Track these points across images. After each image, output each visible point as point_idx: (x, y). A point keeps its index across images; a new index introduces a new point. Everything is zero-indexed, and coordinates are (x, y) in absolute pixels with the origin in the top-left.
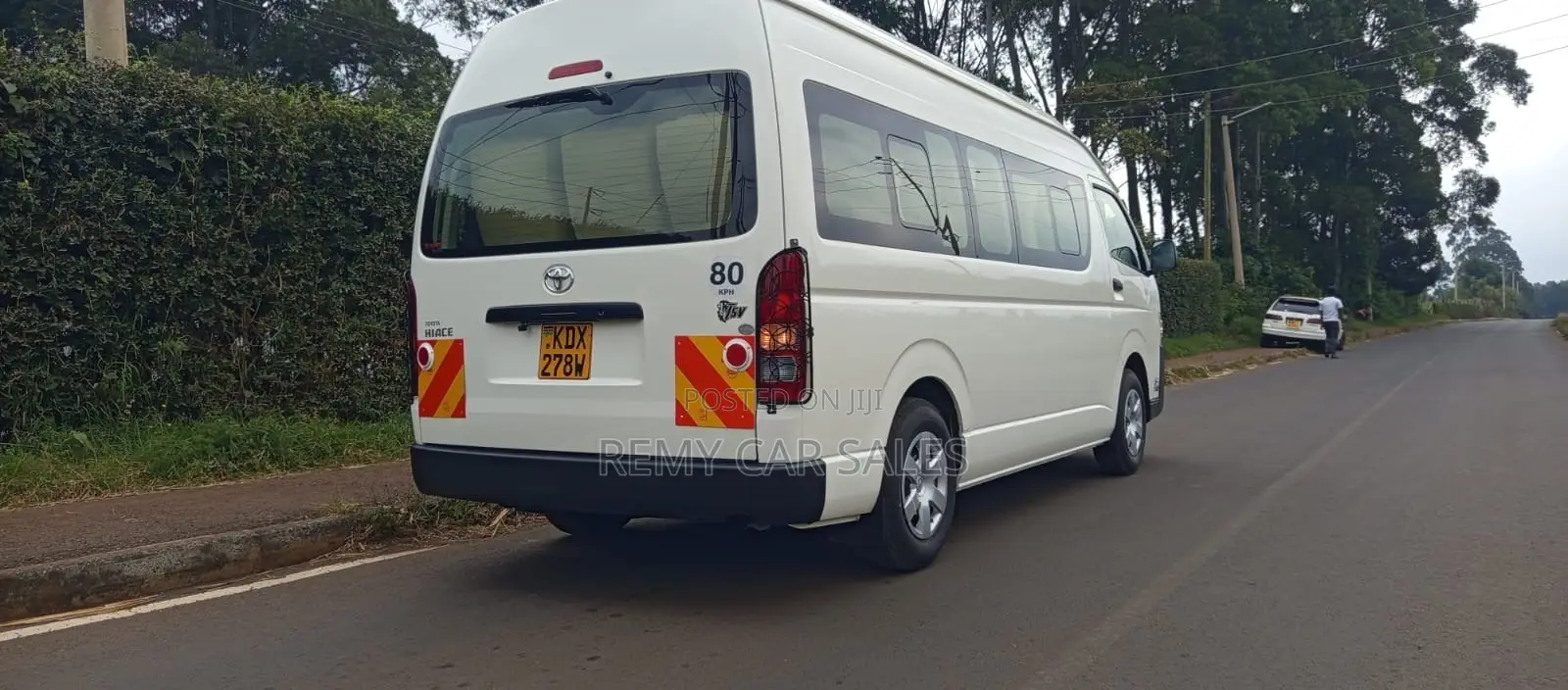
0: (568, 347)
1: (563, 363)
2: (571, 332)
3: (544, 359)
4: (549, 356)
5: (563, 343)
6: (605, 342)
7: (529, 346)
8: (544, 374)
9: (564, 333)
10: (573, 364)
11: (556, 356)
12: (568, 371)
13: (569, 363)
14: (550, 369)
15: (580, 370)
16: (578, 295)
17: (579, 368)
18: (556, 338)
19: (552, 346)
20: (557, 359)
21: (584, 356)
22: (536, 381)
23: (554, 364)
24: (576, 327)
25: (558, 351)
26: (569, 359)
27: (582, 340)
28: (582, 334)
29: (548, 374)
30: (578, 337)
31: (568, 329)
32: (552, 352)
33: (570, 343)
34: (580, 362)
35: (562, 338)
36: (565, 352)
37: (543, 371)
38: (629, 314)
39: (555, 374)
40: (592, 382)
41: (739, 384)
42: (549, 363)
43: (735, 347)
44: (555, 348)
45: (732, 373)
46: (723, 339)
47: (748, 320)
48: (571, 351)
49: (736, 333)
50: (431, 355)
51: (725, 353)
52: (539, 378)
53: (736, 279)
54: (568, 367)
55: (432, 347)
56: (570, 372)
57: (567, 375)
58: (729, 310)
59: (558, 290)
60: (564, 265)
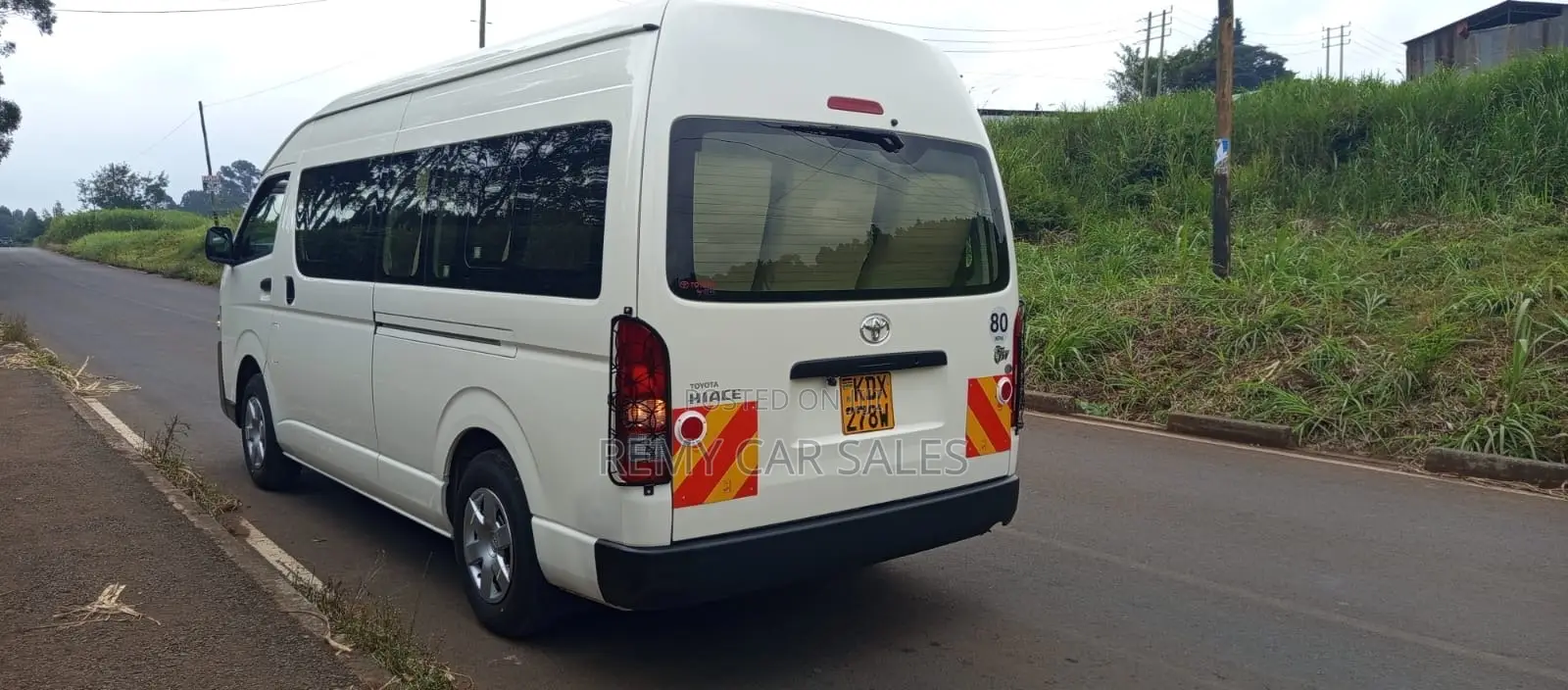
0: (870, 398)
1: (867, 416)
2: (871, 382)
3: (847, 413)
4: (852, 409)
5: (865, 395)
6: (904, 389)
8: (850, 429)
9: (864, 382)
10: (878, 415)
11: (859, 408)
12: (873, 422)
13: (873, 415)
14: (856, 423)
15: (884, 420)
16: (887, 345)
18: (857, 389)
19: (853, 397)
20: (861, 411)
21: (887, 405)
22: (843, 438)
23: (858, 418)
24: (875, 377)
25: (860, 403)
26: (872, 411)
27: (882, 390)
28: (882, 384)
29: (854, 429)
30: (878, 388)
31: (867, 379)
32: (854, 405)
33: (871, 394)
34: (883, 412)
35: (863, 389)
36: (867, 403)
37: (848, 427)
38: (936, 359)
39: (862, 428)
40: (898, 431)
41: (1005, 415)
42: (853, 416)
43: (1006, 384)
44: (856, 400)
45: (1000, 405)
46: (997, 379)
47: (1009, 360)
48: (874, 402)
49: (1004, 373)
50: (705, 426)
51: (999, 390)
52: (845, 434)
53: (1004, 326)
54: (873, 419)
55: (704, 415)
56: (877, 423)
57: (873, 426)
58: (1000, 354)
59: (875, 340)
60: (881, 315)
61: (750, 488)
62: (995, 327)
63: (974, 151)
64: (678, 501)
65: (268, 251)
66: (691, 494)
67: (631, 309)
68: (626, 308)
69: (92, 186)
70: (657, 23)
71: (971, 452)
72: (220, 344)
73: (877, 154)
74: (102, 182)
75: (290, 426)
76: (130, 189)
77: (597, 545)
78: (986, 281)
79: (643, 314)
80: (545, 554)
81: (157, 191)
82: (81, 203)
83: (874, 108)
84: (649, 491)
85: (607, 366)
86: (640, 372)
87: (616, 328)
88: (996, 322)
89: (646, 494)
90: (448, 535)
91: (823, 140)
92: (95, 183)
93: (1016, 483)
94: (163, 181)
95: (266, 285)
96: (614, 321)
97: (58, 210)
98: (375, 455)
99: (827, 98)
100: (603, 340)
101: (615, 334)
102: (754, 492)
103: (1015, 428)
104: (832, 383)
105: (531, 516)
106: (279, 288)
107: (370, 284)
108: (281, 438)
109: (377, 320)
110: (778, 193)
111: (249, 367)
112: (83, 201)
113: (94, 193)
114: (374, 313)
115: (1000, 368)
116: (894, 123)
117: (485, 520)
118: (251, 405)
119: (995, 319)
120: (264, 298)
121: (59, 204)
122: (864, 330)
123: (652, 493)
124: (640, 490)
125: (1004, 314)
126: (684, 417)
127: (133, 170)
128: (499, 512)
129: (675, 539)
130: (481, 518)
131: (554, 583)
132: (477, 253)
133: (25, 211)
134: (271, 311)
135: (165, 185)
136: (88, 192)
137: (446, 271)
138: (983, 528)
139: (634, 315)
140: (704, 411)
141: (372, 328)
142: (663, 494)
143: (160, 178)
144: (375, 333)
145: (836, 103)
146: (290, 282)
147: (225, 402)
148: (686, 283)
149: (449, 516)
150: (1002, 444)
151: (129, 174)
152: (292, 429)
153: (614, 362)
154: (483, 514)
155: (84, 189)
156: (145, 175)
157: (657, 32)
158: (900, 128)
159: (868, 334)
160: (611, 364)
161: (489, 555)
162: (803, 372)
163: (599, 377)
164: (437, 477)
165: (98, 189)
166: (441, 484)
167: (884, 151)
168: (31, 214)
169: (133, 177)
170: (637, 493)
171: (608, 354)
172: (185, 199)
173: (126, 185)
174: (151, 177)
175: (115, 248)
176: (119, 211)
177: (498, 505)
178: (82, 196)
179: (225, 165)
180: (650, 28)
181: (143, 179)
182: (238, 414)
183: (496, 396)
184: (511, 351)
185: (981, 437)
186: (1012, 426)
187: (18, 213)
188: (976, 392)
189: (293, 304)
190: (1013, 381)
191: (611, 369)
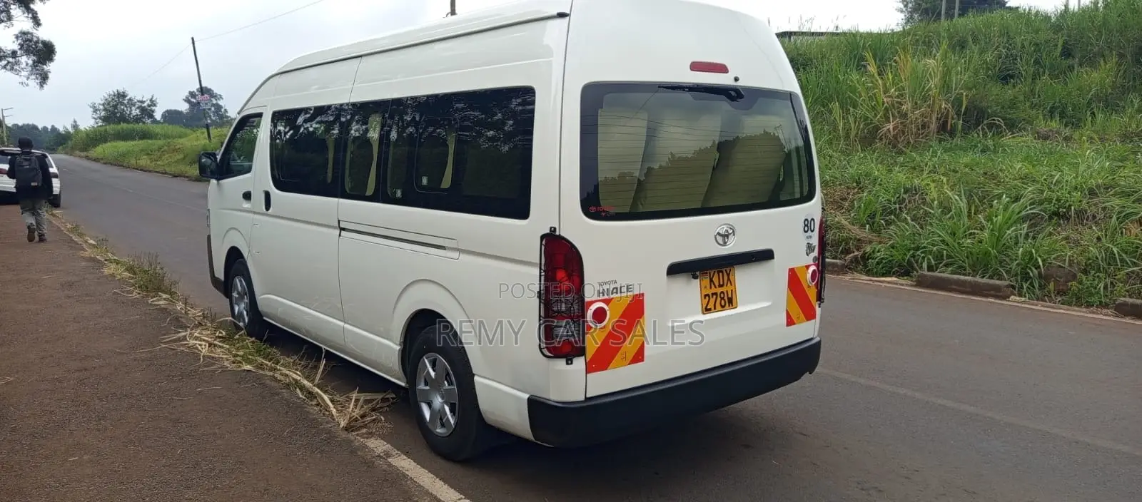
0: (721, 286)
1: (719, 299)
2: (721, 274)
3: (705, 298)
4: (708, 295)
5: (717, 284)
6: (743, 278)
7: (692, 290)
8: (707, 310)
9: (716, 274)
10: (726, 298)
11: (713, 294)
12: (723, 304)
13: (722, 299)
14: (711, 305)
15: (730, 302)
16: (733, 247)
17: (730, 301)
18: (711, 281)
19: (708, 286)
20: (715, 297)
21: (732, 291)
22: (702, 317)
23: (712, 300)
24: (724, 270)
25: (714, 290)
26: (722, 296)
27: (729, 279)
28: (728, 275)
29: (710, 309)
30: (726, 278)
31: (719, 272)
32: (710, 292)
33: (721, 283)
34: (730, 296)
35: (715, 279)
36: (719, 290)
37: (706, 308)
38: (766, 255)
39: (715, 308)
40: (739, 310)
41: (812, 294)
42: (709, 301)
43: (814, 271)
44: (711, 288)
45: (809, 287)
46: (808, 267)
47: (816, 253)
48: (724, 289)
49: (812, 263)
50: (608, 313)
51: (809, 276)
52: (704, 314)
53: (812, 229)
54: (723, 302)
55: (607, 305)
56: (725, 304)
57: (723, 307)
58: (810, 248)
59: (725, 244)
60: (729, 224)
61: (639, 357)
62: (806, 229)
63: (790, 96)
64: (590, 368)
65: (248, 170)
66: (599, 363)
67: (555, 228)
68: (551, 228)
69: (101, 107)
70: (568, 12)
71: (790, 322)
72: (209, 237)
73: (724, 105)
74: (109, 104)
75: (268, 299)
76: (129, 109)
77: (528, 399)
78: (797, 196)
79: (565, 233)
80: (486, 403)
81: (147, 112)
82: (94, 120)
83: (722, 69)
84: (569, 362)
85: (536, 271)
86: (561, 274)
87: (544, 243)
88: (807, 226)
89: (567, 364)
90: (403, 384)
91: (687, 96)
92: (103, 105)
93: (819, 343)
94: (153, 103)
95: (247, 196)
96: (543, 237)
97: (75, 126)
98: (341, 324)
99: (689, 64)
100: (534, 251)
101: (543, 247)
102: (642, 360)
103: (819, 302)
104: (695, 277)
105: (474, 375)
106: (259, 199)
107: (335, 200)
108: (262, 306)
109: (342, 226)
110: (651, 135)
111: (234, 255)
112: (94, 118)
113: (104, 112)
114: (339, 221)
115: (809, 260)
116: (736, 79)
117: (435, 375)
118: (237, 280)
119: (806, 222)
120: (246, 205)
121: (75, 122)
122: (718, 236)
123: (572, 363)
124: (563, 361)
125: (813, 219)
126: (594, 307)
127: (131, 94)
128: (448, 374)
129: (588, 396)
130: (433, 374)
131: (490, 423)
132: (425, 181)
133: (50, 127)
134: (251, 215)
135: (155, 105)
136: (98, 112)
137: (399, 194)
138: (797, 377)
139: (557, 233)
140: (607, 302)
141: (338, 232)
142: (579, 363)
143: (151, 100)
144: (340, 235)
145: (696, 67)
146: (267, 195)
147: (215, 281)
148: (593, 205)
149: (403, 370)
150: (810, 315)
151: (128, 98)
152: (273, 303)
153: (543, 267)
154: (434, 371)
155: (95, 111)
156: (139, 98)
157: (568, 18)
158: (739, 83)
159: (720, 239)
160: (540, 269)
161: (438, 401)
162: (675, 270)
163: (531, 277)
164: (395, 344)
165: (105, 110)
166: (398, 348)
167: (729, 101)
168: (54, 129)
169: (130, 100)
170: (561, 363)
171: (538, 262)
172: (164, 116)
173: (126, 106)
174: (144, 99)
175: (123, 155)
176: (124, 126)
177: (446, 369)
178: (94, 116)
179: (192, 91)
180: (562, 15)
181: (138, 101)
182: (225, 287)
183: (444, 287)
184: (455, 255)
185: (797, 311)
186: (817, 301)
187: (45, 129)
188: (794, 279)
189: (270, 211)
190: (818, 268)
191: (540, 273)
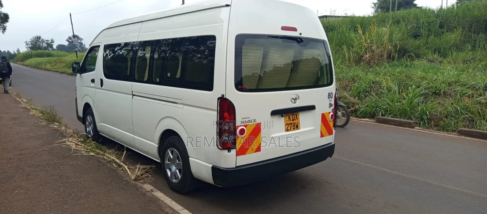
0: (293, 120)
1: (292, 126)
2: (293, 115)
3: (287, 125)
4: (288, 124)
5: (292, 120)
6: (303, 117)
7: (281, 122)
8: (287, 130)
9: (291, 116)
10: (295, 125)
11: (290, 124)
12: (294, 128)
14: (289, 128)
15: (297, 127)
16: (298, 104)
17: (297, 126)
18: (289, 118)
19: (288, 121)
20: (291, 125)
21: (298, 122)
23: (290, 126)
24: (295, 114)
25: (290, 122)
26: (294, 124)
27: (297, 117)
28: (296, 116)
29: (289, 130)
31: (292, 115)
33: (293, 119)
34: (297, 124)
35: (291, 118)
36: (292, 122)
37: (287, 129)
38: (312, 108)
39: (291, 130)
40: (301, 130)
41: (331, 124)
43: (332, 115)
44: (289, 121)
45: (330, 121)
46: (330, 113)
47: (333, 107)
48: (294, 122)
49: (331, 111)
50: (246, 131)
51: (330, 117)
52: (286, 132)
53: (332, 97)
54: (294, 127)
55: (246, 128)
57: (294, 129)
58: (331, 105)
59: (295, 102)
60: (297, 95)
61: (258, 149)
62: (329, 97)
63: (323, 42)
64: (238, 154)
65: (94, 70)
66: (242, 152)
67: (224, 95)
68: (222, 95)
69: (30, 43)
70: (230, 4)
71: (322, 136)
72: (76, 98)
73: (295, 44)
74: (33, 42)
75: (102, 125)
76: (42, 44)
77: (212, 167)
78: (326, 83)
79: (228, 97)
80: (194, 169)
81: (50, 45)
82: (26, 49)
83: (295, 29)
84: (229, 151)
85: (216, 113)
86: (226, 115)
87: (219, 101)
88: (329, 95)
89: (228, 152)
90: (159, 161)
91: (280, 40)
92: (31, 42)
93: (334, 145)
94: (52, 41)
95: (93, 81)
96: (218, 99)
97: (18, 51)
98: (133, 136)
99: (281, 26)
100: (215, 104)
101: (219, 103)
102: (260, 151)
103: (334, 128)
104: (282, 116)
105: (189, 157)
106: (98, 82)
107: (131, 83)
108: (99, 128)
109: (133, 94)
110: (265, 57)
111: (87, 106)
113: (30, 45)
114: (132, 92)
115: (330, 110)
116: (300, 34)
117: (173, 157)
118: (88, 117)
119: (329, 94)
120: (92, 85)
121: (18, 49)
122: (292, 100)
123: (230, 152)
124: (226, 151)
125: (332, 93)
126: (240, 128)
127: (43, 38)
128: (178, 157)
129: (237, 165)
130: (172, 157)
131: (196, 178)
132: (169, 75)
133: (7, 51)
134: (95, 89)
135: (53, 42)
136: (28, 45)
137: (158, 80)
138: (325, 159)
139: (225, 97)
140: (246, 126)
141: (132, 96)
142: (234, 152)
143: (52, 40)
144: (133, 98)
145: (284, 28)
146: (102, 80)
147: (79, 117)
148: (240, 86)
149: (159, 156)
150: (330, 133)
151: (41, 39)
152: (104, 127)
154: (172, 155)
155: (27, 44)
156: (47, 39)
157: (230, 7)
158: (302, 36)
159: (293, 101)
160: (217, 112)
161: (174, 168)
162: (274, 113)
163: (213, 116)
164: (156, 144)
165: (31, 44)
166: (157, 146)
167: (297, 43)
168: (8, 52)
169: (42, 40)
170: (226, 152)
171: (217, 109)
172: (57, 47)
173: (40, 42)
174: (49, 40)
175: (40, 63)
176: (39, 51)
177: (178, 155)
178: (26, 46)
179: (70, 36)
180: (227, 6)
181: (46, 41)
182: (83, 120)
183: (177, 120)
184: (182, 106)
185: (325, 131)
186: (333, 127)
187: (4, 52)
188: (324, 117)
189: (103, 87)
190: (334, 113)
191: (217, 114)
